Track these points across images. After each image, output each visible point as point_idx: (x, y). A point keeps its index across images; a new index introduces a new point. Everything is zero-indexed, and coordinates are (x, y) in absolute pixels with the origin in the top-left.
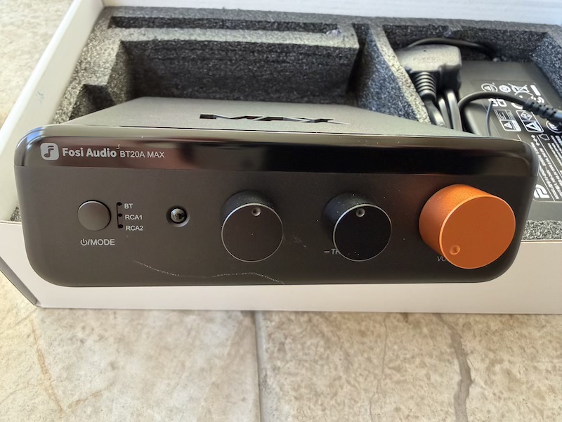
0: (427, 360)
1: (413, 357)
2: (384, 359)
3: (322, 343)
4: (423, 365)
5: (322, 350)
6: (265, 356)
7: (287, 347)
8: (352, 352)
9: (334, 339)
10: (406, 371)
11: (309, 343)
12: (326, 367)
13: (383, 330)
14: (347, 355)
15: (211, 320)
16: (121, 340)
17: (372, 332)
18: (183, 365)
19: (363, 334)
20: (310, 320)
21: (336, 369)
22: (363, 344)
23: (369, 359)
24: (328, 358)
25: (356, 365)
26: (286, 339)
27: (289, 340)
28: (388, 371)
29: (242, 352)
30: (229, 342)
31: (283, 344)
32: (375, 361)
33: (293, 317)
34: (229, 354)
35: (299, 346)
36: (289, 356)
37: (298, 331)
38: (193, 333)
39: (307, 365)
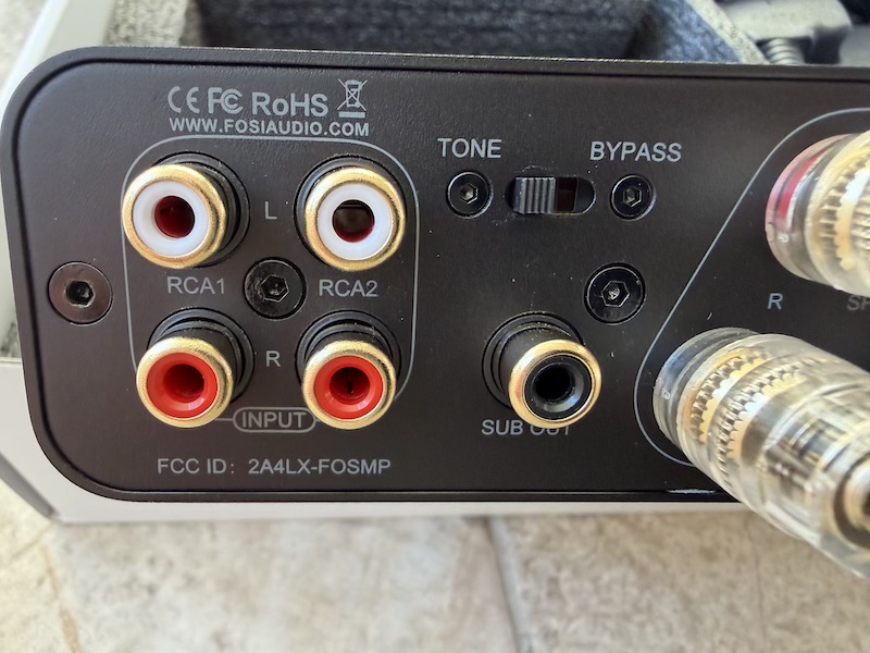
0: (846, 605)
1: (817, 601)
2: (760, 607)
3: (632, 577)
4: (841, 617)
5: (634, 591)
6: (523, 608)
7: (565, 587)
8: (695, 594)
9: (656, 568)
10: (810, 631)
11: (606, 577)
12: (649, 629)
13: (747, 547)
14: (687, 601)
15: (406, 537)
16: (229, 584)
17: (728, 552)
18: (363, 634)
19: (709, 555)
20: (600, 531)
21: (670, 632)
22: (713, 575)
23: (732, 609)
24: (649, 608)
25: (709, 622)
26: (559, 569)
27: (565, 574)
28: (775, 633)
29: (477, 601)
30: (449, 583)
31: (554, 581)
32: (745, 611)
33: (566, 525)
34: (452, 607)
35: (588, 586)
36: (571, 606)
37: (581, 552)
38: (374, 564)
39: (611, 624)
